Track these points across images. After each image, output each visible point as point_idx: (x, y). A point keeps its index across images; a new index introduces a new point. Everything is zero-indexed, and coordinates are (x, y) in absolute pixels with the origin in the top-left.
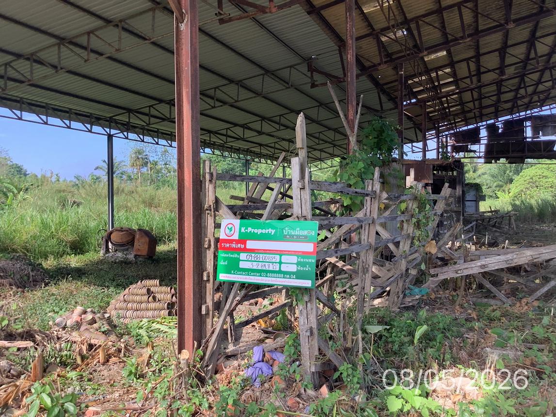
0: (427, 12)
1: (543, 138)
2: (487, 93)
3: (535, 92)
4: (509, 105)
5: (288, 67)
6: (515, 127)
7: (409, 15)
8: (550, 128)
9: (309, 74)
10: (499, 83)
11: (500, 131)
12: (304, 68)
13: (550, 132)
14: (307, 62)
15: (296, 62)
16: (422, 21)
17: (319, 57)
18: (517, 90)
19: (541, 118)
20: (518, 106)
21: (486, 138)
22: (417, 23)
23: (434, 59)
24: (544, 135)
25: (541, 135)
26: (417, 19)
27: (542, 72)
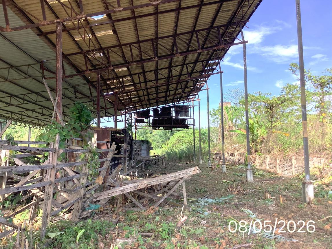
0: (113, 45)
2: (151, 92)
3: (175, 94)
4: (163, 99)
5: (27, 65)
6: (167, 111)
7: (103, 45)
9: (41, 71)
10: (157, 88)
11: (160, 112)
12: (38, 67)
13: (184, 115)
14: (40, 63)
15: (32, 63)
16: (110, 50)
17: (48, 62)
18: (166, 92)
19: (179, 107)
20: (167, 100)
21: (153, 116)
22: (108, 51)
23: (120, 71)
25: (179, 116)
26: (108, 48)
27: (177, 84)
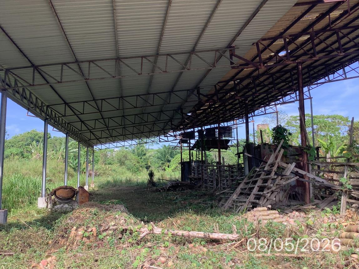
1: (224, 138)
6: (211, 132)
8: (227, 134)
11: (204, 133)
13: (227, 136)
19: (223, 128)
21: (198, 136)
24: (224, 137)
